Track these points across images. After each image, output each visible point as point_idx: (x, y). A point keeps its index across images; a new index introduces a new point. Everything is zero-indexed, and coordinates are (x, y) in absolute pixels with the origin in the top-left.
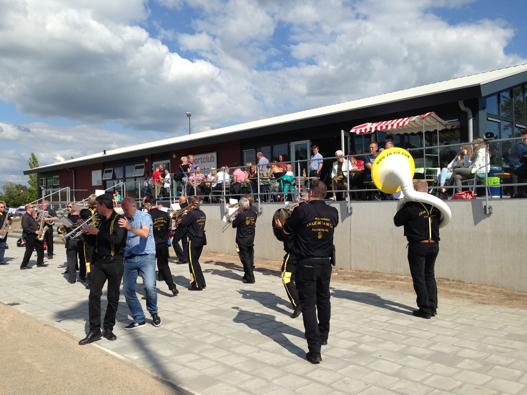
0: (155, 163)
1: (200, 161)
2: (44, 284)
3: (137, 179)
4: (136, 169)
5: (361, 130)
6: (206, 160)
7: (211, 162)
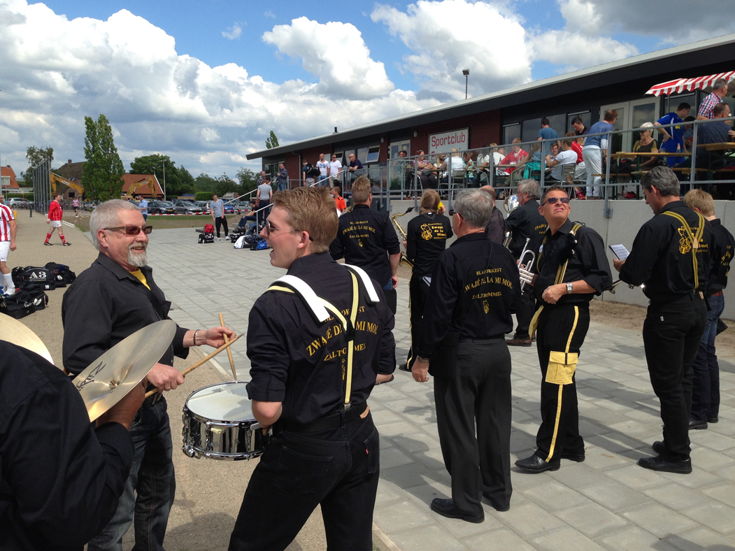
0: (392, 144)
1: (446, 141)
4: (370, 152)
5: (662, 91)
6: (454, 140)
7: (461, 143)
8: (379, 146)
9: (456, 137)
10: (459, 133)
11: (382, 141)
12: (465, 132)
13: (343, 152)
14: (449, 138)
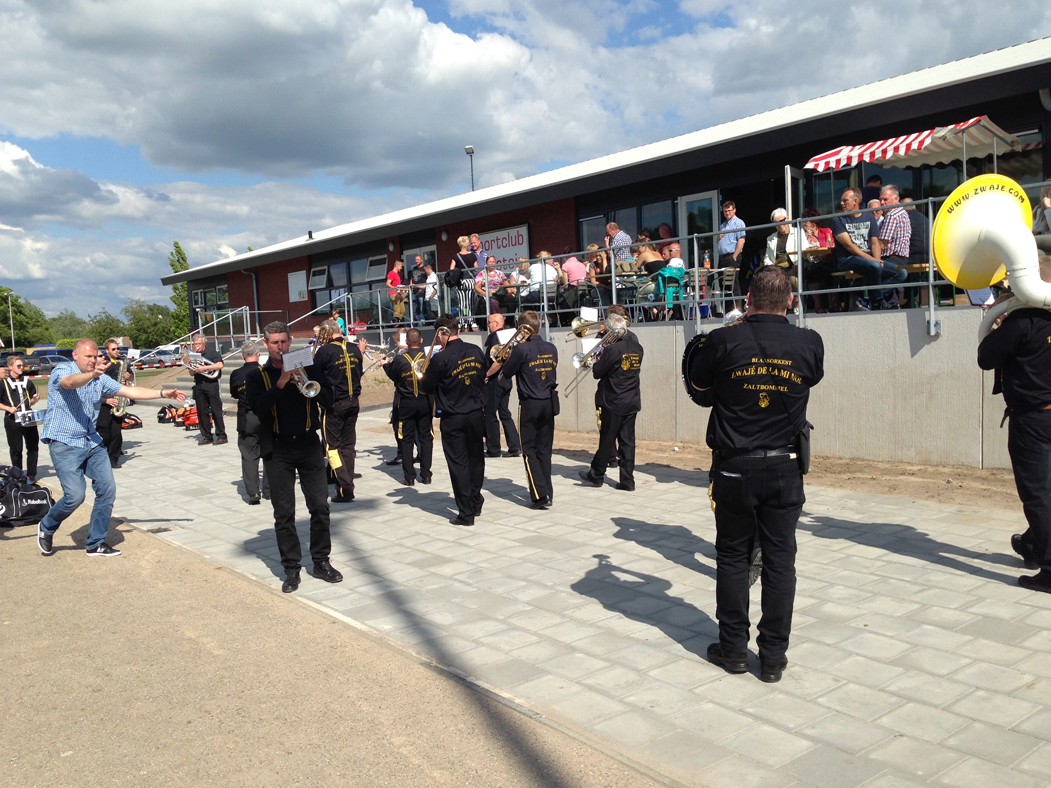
0: (407, 253)
1: (494, 245)
2: (212, 492)
3: (374, 286)
4: (371, 265)
5: (827, 163)
6: (505, 242)
7: (518, 247)
8: (386, 256)
9: (509, 238)
10: (513, 232)
11: (391, 248)
12: (523, 230)
13: (326, 267)
14: (498, 239)
